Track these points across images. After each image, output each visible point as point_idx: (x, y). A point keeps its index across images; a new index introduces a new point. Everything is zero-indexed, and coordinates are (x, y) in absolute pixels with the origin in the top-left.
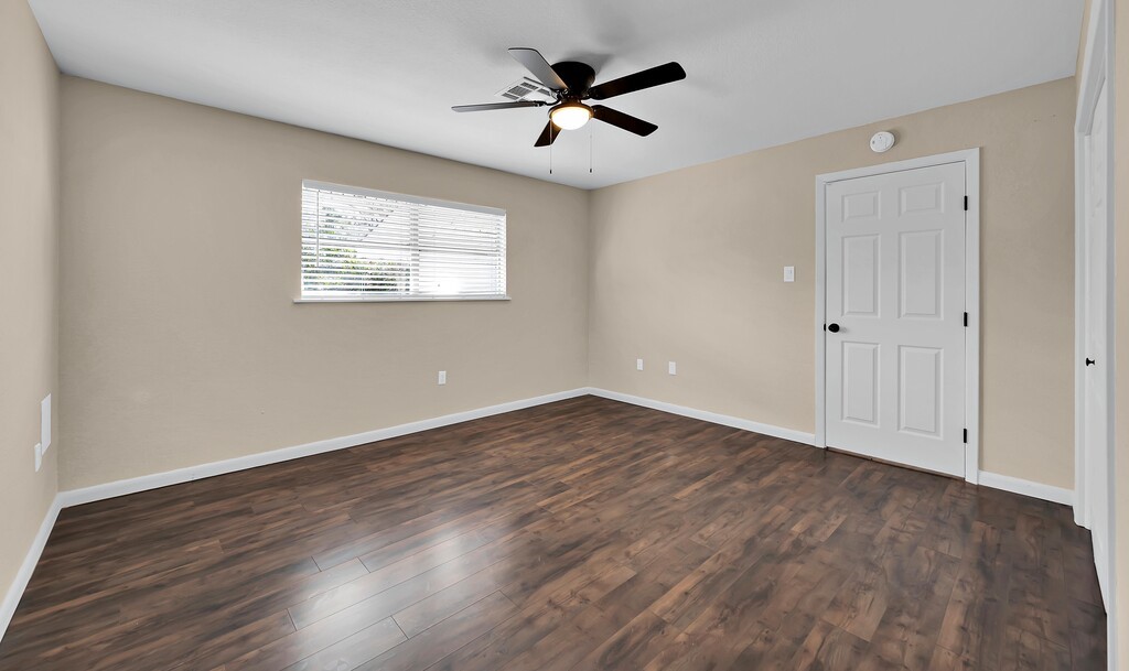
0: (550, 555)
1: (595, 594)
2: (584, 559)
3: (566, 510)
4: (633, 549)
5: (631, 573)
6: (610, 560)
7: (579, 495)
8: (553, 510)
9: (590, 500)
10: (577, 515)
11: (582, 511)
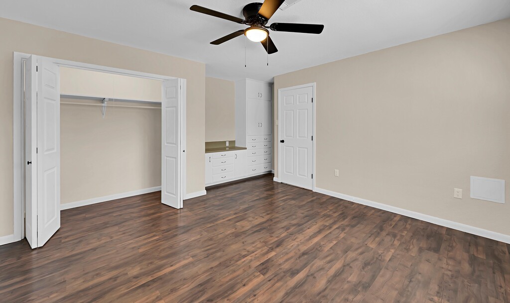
0: (265, 228)
1: (250, 219)
2: (252, 227)
3: (259, 248)
4: (234, 230)
5: (237, 224)
6: (243, 227)
7: (251, 261)
8: (265, 249)
9: (245, 256)
10: (254, 245)
11: (250, 248)
